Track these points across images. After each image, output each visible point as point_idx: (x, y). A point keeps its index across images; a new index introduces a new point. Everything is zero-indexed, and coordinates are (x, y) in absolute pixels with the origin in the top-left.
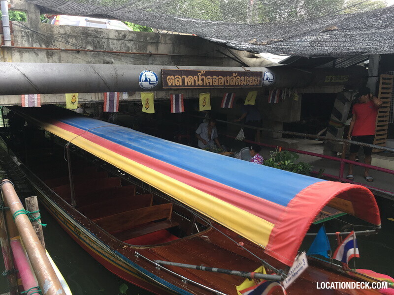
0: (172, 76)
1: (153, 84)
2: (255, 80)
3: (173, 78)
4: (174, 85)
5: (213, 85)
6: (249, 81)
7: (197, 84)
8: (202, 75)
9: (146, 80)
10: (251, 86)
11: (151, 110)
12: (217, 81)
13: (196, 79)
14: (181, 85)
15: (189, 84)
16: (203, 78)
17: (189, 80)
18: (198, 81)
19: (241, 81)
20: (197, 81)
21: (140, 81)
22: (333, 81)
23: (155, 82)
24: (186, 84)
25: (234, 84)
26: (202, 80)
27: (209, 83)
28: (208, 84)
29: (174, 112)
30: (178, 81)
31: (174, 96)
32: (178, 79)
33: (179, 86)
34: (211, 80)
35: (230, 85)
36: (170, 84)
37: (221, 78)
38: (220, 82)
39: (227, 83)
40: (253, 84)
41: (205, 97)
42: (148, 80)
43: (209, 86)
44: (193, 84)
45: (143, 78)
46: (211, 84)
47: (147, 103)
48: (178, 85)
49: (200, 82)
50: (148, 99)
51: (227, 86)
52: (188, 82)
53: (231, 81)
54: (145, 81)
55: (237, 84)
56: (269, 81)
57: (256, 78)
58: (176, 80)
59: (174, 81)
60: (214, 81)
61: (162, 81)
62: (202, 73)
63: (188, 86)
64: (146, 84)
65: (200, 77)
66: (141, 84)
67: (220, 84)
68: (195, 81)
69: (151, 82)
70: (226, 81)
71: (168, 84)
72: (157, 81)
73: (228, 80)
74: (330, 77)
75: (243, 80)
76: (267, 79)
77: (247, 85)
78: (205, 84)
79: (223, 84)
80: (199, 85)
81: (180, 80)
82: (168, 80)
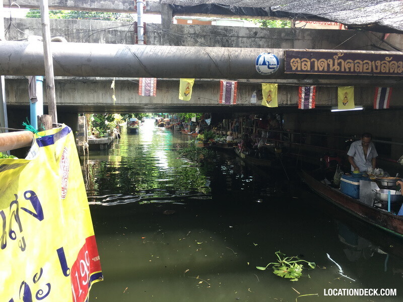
0: (298, 59)
1: (274, 68)
3: (299, 61)
4: (299, 69)
5: (354, 72)
7: (331, 70)
8: (340, 58)
9: (264, 63)
11: (274, 104)
12: (362, 67)
13: (331, 63)
14: (309, 69)
15: (321, 69)
16: (341, 62)
17: (321, 65)
18: (334, 65)
19: (399, 67)
20: (331, 66)
21: (257, 64)
23: (275, 66)
24: (316, 69)
25: (387, 72)
26: (340, 64)
27: (350, 68)
28: (347, 70)
29: (302, 108)
30: (305, 65)
31: (303, 89)
32: (306, 63)
33: (307, 71)
34: (353, 65)
35: (381, 73)
36: (294, 68)
37: (366, 63)
38: (365, 68)
39: (377, 69)
41: (346, 93)
42: (267, 63)
43: (350, 72)
44: (326, 69)
45: (261, 60)
46: (352, 70)
47: (270, 95)
48: (305, 69)
49: (336, 68)
50: (270, 91)
51: (376, 73)
52: (320, 67)
53: (383, 67)
54: (263, 65)
55: (391, 71)
58: (303, 64)
59: (299, 65)
60: (356, 65)
61: (284, 64)
62: (340, 55)
63: (318, 71)
64: (264, 69)
65: (336, 61)
66: (258, 68)
67: (365, 71)
68: (328, 65)
69: (270, 66)
70: (374, 67)
71: (292, 68)
72: (278, 64)
73: (379, 65)
75: (401, 66)
78: (343, 70)
79: (370, 70)
80: (334, 71)
81: (309, 64)
82: (291, 64)
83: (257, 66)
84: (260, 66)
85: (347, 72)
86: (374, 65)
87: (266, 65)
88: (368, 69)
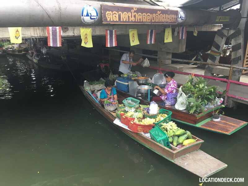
0: (111, 12)
1: (94, 19)
2: (173, 18)
3: (111, 14)
4: (112, 20)
5: (142, 22)
6: (169, 18)
7: (130, 21)
8: (135, 11)
10: (170, 23)
11: (90, 45)
12: (146, 18)
13: (130, 15)
14: (118, 20)
15: (124, 20)
17: (125, 16)
18: (132, 17)
19: (163, 18)
20: (130, 17)
21: (83, 16)
22: (221, 20)
23: (95, 17)
24: (122, 20)
25: (158, 21)
26: (135, 16)
27: (140, 19)
29: (109, 46)
30: (115, 16)
31: (108, 32)
33: (116, 22)
34: (142, 16)
35: (155, 22)
36: (108, 20)
37: (148, 15)
38: (148, 19)
39: (153, 20)
40: (171, 21)
44: (127, 20)
45: (85, 13)
46: (141, 21)
47: (86, 38)
48: (115, 20)
49: (133, 19)
50: (86, 34)
51: (153, 22)
52: (124, 18)
53: (156, 18)
54: (86, 16)
55: (160, 21)
56: (182, 20)
57: (174, 16)
58: (114, 16)
59: (112, 16)
60: (143, 17)
61: (101, 16)
63: (123, 22)
64: (87, 19)
65: (133, 14)
66: (83, 19)
67: (148, 21)
68: (129, 17)
69: (92, 17)
70: (152, 18)
71: (107, 19)
72: (97, 16)
73: (154, 17)
74: (220, 17)
75: (165, 17)
76: (180, 18)
77: (167, 22)
78: (136, 21)
79: (150, 21)
80: (132, 22)
81: (117, 16)
82: (107, 16)
83: (82, 17)
84: (84, 17)
85: (139, 22)
86: (152, 17)
87: (89, 16)
88: (149, 20)
